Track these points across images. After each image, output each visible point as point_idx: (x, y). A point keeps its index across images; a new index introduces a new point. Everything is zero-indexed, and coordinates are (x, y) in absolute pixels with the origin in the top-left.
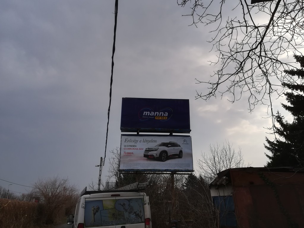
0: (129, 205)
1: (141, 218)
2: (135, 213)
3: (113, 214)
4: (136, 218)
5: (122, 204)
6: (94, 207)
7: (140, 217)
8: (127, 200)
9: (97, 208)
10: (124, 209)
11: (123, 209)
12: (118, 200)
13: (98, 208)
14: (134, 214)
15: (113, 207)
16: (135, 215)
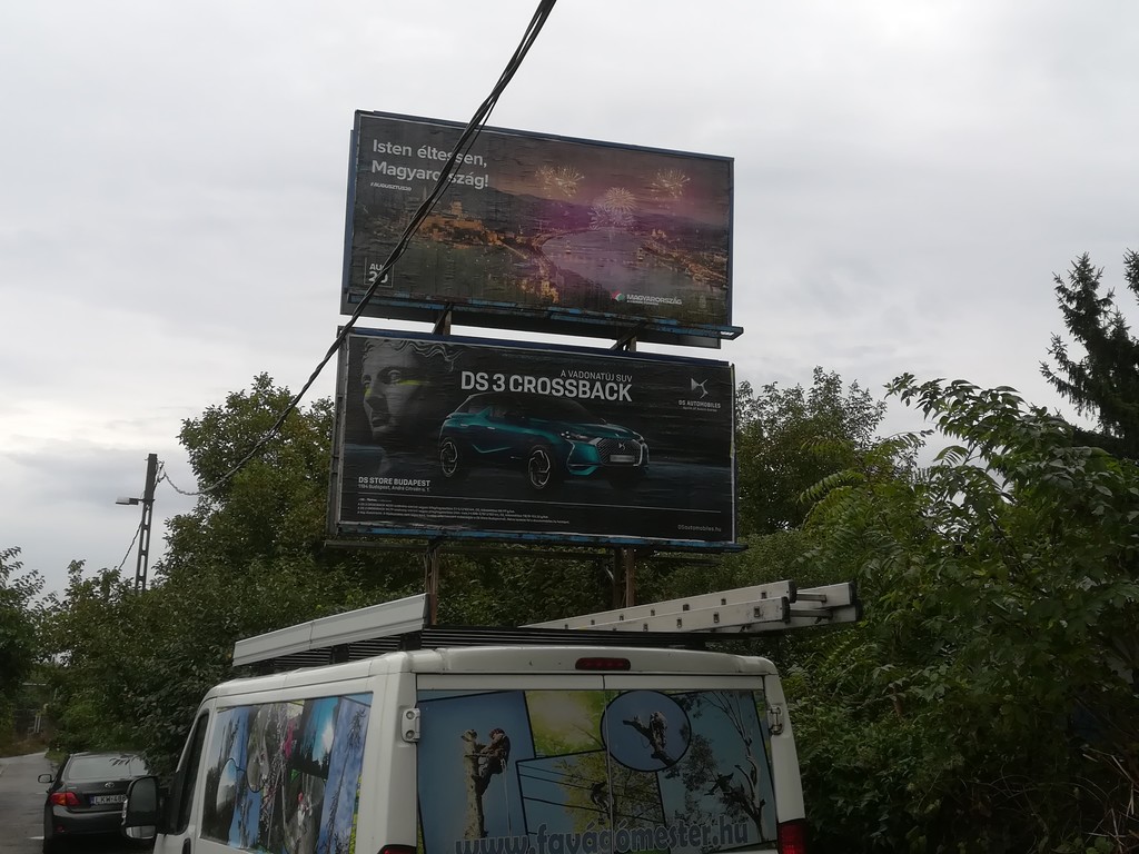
0: (686, 732)
1: (757, 818)
2: (722, 782)
3: (598, 790)
4: (728, 820)
5: (645, 724)
6: (474, 735)
7: (749, 811)
8: (669, 696)
9: (495, 746)
10: (657, 755)
11: (653, 756)
12: (621, 693)
13: (503, 745)
14: (719, 793)
15: (591, 742)
16: (724, 801)
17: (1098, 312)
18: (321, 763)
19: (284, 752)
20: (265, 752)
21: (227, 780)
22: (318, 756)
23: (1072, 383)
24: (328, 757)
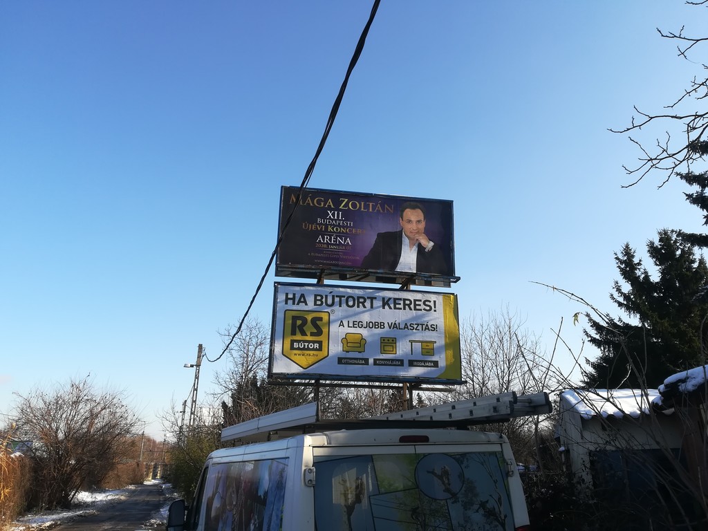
7: (498, 521)
17: (636, 269)
18: (262, 497)
19: (244, 490)
20: (234, 489)
21: (216, 504)
22: (261, 493)
23: (625, 303)
24: (266, 493)
